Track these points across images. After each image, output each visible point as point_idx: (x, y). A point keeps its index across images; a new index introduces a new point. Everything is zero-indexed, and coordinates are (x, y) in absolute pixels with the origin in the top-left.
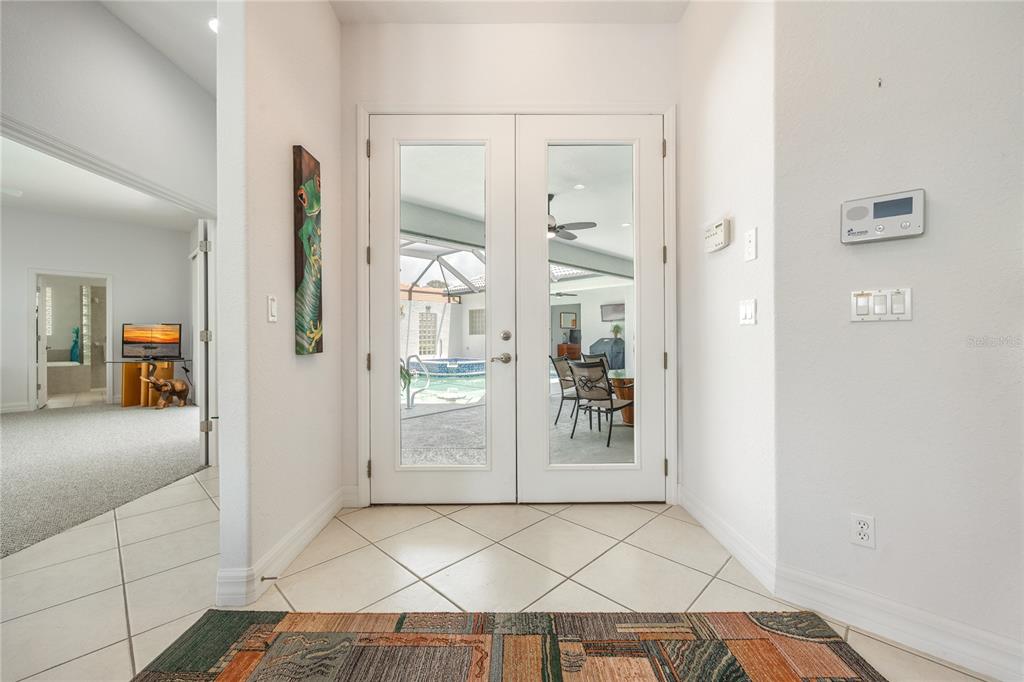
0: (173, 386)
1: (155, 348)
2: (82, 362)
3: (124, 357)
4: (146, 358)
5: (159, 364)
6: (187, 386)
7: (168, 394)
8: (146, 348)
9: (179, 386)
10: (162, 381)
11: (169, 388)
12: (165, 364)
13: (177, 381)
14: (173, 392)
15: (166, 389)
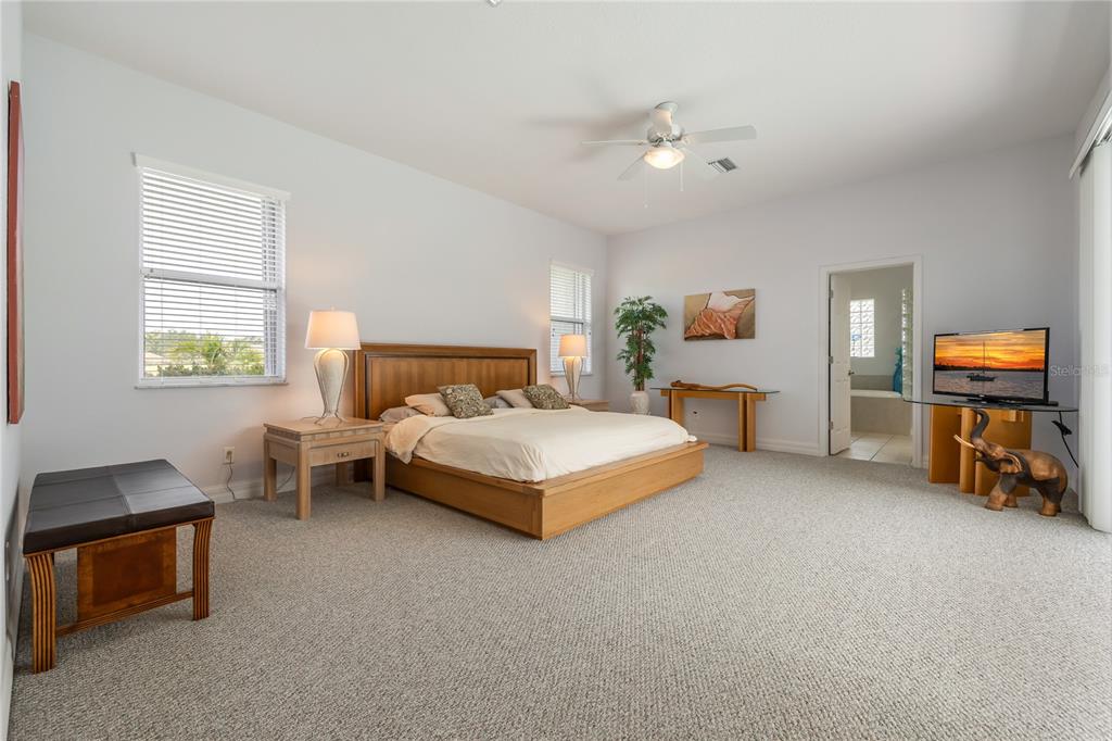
0: (1026, 465)
1: (991, 380)
2: (901, 392)
3: (935, 392)
4: (973, 399)
5: (995, 414)
6: (1062, 470)
7: (1013, 481)
8: (973, 378)
9: (1041, 469)
10: (999, 452)
11: (1017, 468)
12: (1012, 415)
13: (1037, 455)
14: (1026, 479)
15: (1009, 469)
